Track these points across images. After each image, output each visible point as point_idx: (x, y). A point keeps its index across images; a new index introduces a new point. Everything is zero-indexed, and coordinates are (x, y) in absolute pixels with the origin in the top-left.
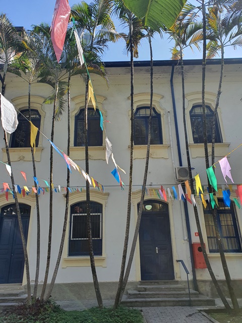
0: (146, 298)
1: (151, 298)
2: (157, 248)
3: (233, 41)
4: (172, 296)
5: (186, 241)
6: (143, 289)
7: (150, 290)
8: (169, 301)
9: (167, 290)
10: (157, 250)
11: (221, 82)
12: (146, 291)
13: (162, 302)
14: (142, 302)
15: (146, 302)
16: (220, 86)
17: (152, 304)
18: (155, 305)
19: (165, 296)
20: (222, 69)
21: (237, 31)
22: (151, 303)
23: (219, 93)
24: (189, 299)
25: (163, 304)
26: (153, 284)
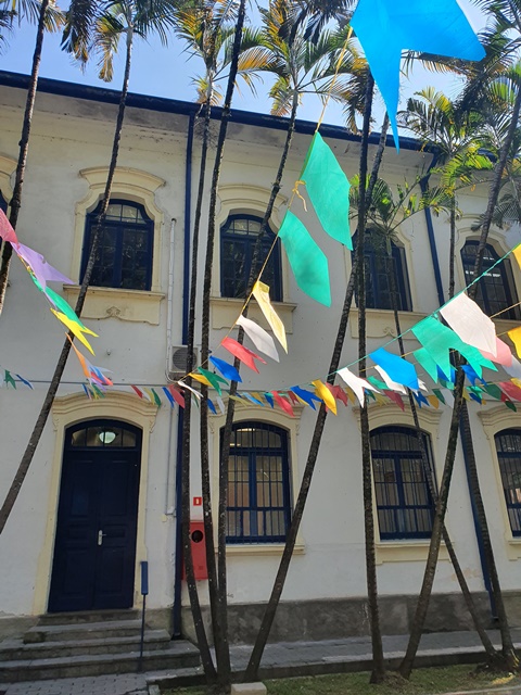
0: (35, 659)
1: (50, 657)
2: (100, 533)
3: (319, 84)
4: (105, 649)
5: (170, 517)
6: (37, 636)
7: (54, 637)
8: (88, 664)
9: (98, 635)
10: (100, 538)
11: (282, 166)
12: (42, 641)
13: (71, 666)
14: (18, 669)
15: (28, 670)
16: (280, 175)
17: (44, 674)
18: (50, 676)
19: (87, 650)
20: (289, 137)
21: (328, 65)
22: (42, 672)
23: (276, 189)
24: (138, 654)
25: (74, 670)
26: (74, 620)
